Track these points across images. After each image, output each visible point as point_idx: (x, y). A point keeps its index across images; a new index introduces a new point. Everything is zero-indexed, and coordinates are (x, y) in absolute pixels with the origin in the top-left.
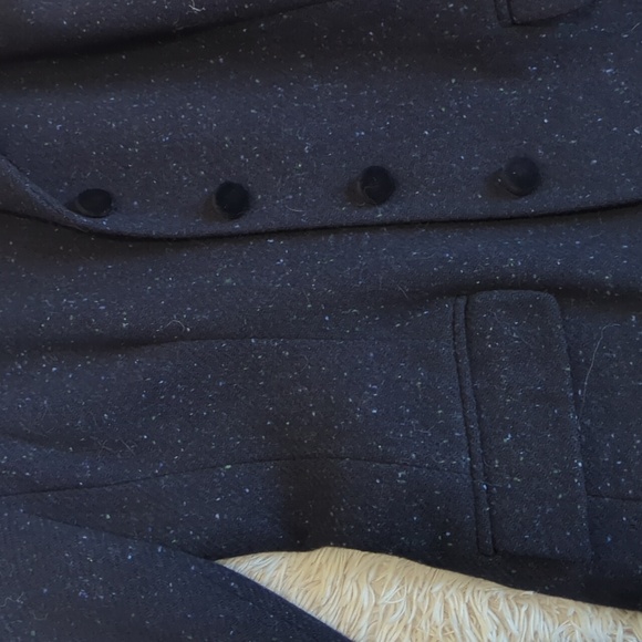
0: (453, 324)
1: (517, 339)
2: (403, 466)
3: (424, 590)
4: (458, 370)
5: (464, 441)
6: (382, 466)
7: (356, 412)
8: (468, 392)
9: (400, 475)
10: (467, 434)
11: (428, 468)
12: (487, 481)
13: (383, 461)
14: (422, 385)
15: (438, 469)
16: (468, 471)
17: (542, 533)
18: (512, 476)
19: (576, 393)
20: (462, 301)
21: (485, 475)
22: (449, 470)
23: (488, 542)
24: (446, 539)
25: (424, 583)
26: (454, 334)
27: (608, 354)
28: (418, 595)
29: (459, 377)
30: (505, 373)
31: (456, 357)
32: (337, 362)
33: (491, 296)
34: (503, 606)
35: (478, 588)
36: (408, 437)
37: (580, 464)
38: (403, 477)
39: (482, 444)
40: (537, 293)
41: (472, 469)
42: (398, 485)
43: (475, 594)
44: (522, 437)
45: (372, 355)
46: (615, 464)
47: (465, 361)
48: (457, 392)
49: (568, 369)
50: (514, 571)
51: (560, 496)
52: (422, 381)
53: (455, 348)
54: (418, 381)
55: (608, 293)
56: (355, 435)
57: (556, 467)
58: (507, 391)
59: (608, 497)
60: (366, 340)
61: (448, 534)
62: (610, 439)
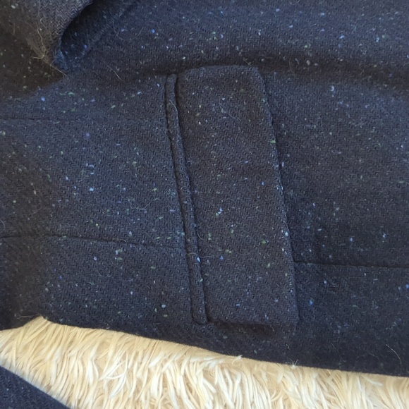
0: (166, 103)
1: (225, 115)
2: (120, 244)
3: (143, 364)
4: (172, 148)
5: (179, 217)
6: (99, 243)
7: (72, 190)
8: (181, 169)
9: (117, 252)
10: (182, 210)
11: (144, 245)
12: (201, 254)
13: (100, 238)
14: (137, 165)
15: (154, 245)
16: (182, 245)
17: (253, 301)
18: (224, 248)
19: (280, 165)
20: (172, 80)
21: (199, 248)
22: (164, 246)
23: (202, 311)
24: (161, 311)
25: (142, 359)
26: (167, 113)
27: (308, 126)
28: (138, 368)
29: (173, 155)
30: (215, 148)
31: (170, 136)
32: (53, 141)
33: (198, 74)
34: (218, 377)
35: (192, 360)
36: (125, 214)
37: (287, 234)
38: (119, 255)
39: (196, 218)
40: (242, 67)
41: (186, 243)
42: (116, 262)
43: (191, 365)
44: (233, 210)
45: (88, 135)
46: (316, 231)
47: (178, 139)
48: (171, 170)
49: (274, 142)
50: (225, 337)
51: (269, 265)
52: (138, 160)
53: (168, 127)
54: (133, 160)
55: (308, 62)
56: (72, 213)
57: (264, 238)
58: (217, 166)
59: (310, 262)
60: (82, 119)
61: (164, 306)
62: (311, 208)
